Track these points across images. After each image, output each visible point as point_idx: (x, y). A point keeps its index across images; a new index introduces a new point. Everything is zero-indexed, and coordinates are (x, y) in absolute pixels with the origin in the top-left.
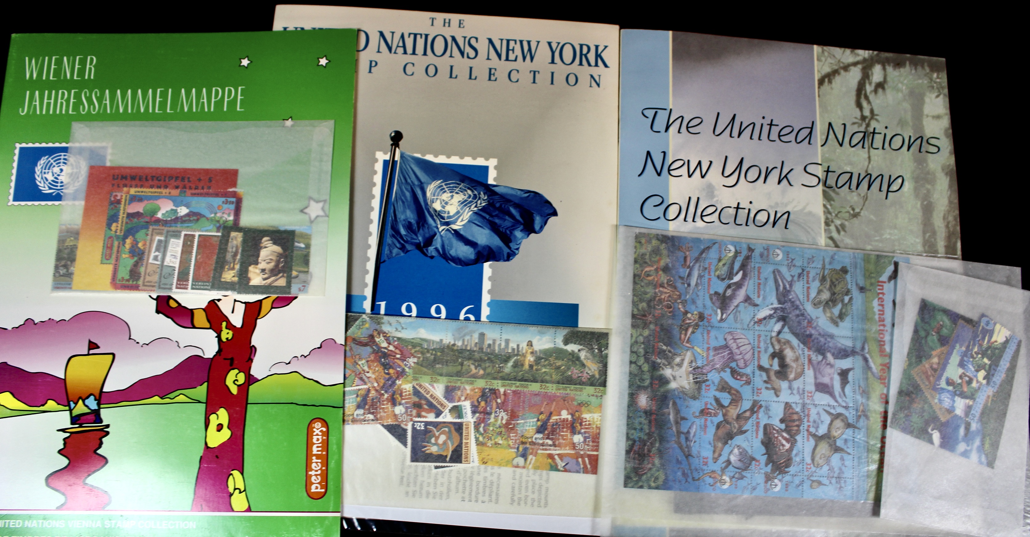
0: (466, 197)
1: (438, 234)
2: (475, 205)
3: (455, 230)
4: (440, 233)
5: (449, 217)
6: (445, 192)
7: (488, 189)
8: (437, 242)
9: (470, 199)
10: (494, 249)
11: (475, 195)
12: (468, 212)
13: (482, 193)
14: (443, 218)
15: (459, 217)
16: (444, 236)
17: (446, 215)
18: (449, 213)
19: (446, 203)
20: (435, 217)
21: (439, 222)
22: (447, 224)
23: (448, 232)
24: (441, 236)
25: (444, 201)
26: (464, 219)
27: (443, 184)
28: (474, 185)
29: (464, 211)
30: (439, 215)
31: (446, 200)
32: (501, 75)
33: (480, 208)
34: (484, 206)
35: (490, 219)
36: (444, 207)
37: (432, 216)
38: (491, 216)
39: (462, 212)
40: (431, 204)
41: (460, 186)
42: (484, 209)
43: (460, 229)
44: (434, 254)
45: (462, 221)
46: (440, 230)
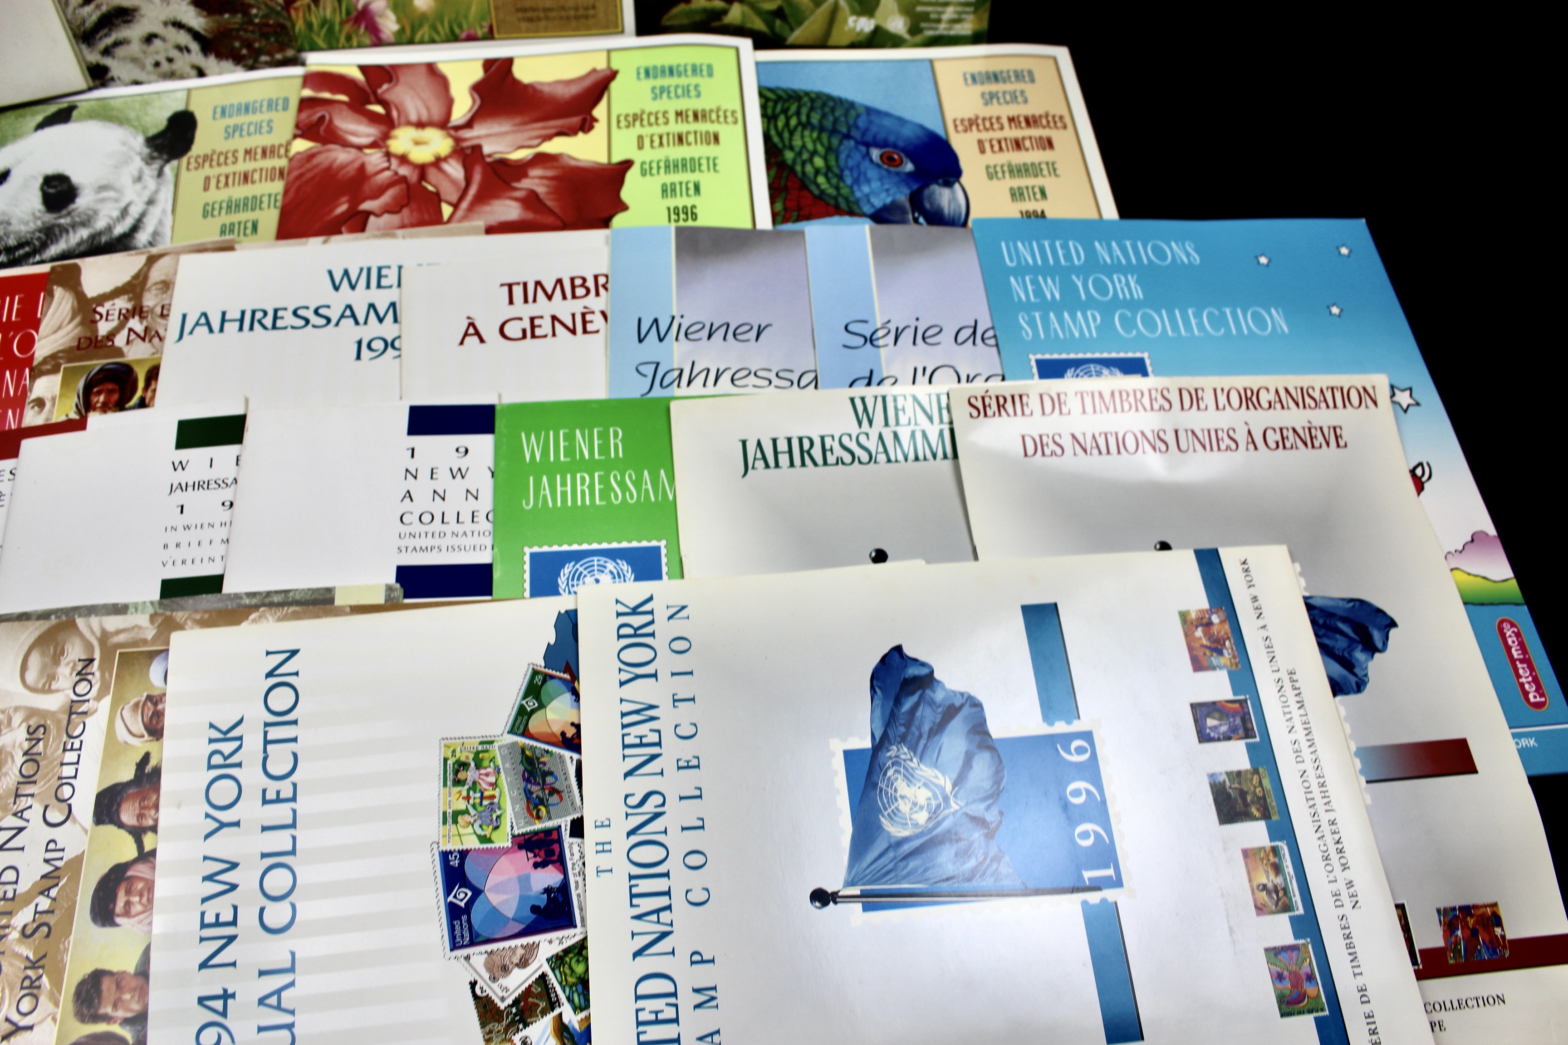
0: (900, 777)
1: (964, 810)
2: (909, 762)
3: (955, 785)
4: (961, 808)
5: (935, 796)
6: (897, 809)
7: (880, 745)
8: (978, 809)
9: (902, 769)
10: (971, 725)
11: (893, 764)
12: (921, 770)
13: (888, 754)
14: (939, 806)
15: (934, 784)
16: (965, 801)
17: (934, 803)
18: (929, 799)
19: (915, 804)
20: (940, 818)
21: (946, 812)
22: (946, 799)
23: (959, 796)
24: (967, 804)
25: (911, 809)
26: (933, 774)
27: (886, 814)
28: (878, 768)
29: (922, 776)
30: (934, 814)
31: (909, 806)
32: (686, 750)
33: (912, 754)
34: (908, 749)
35: (925, 736)
36: (922, 808)
37: (939, 824)
38: (920, 736)
39: (923, 780)
40: (921, 826)
41: (884, 787)
42: (913, 748)
43: (950, 779)
44: (995, 811)
45: (937, 777)
46: (957, 807)
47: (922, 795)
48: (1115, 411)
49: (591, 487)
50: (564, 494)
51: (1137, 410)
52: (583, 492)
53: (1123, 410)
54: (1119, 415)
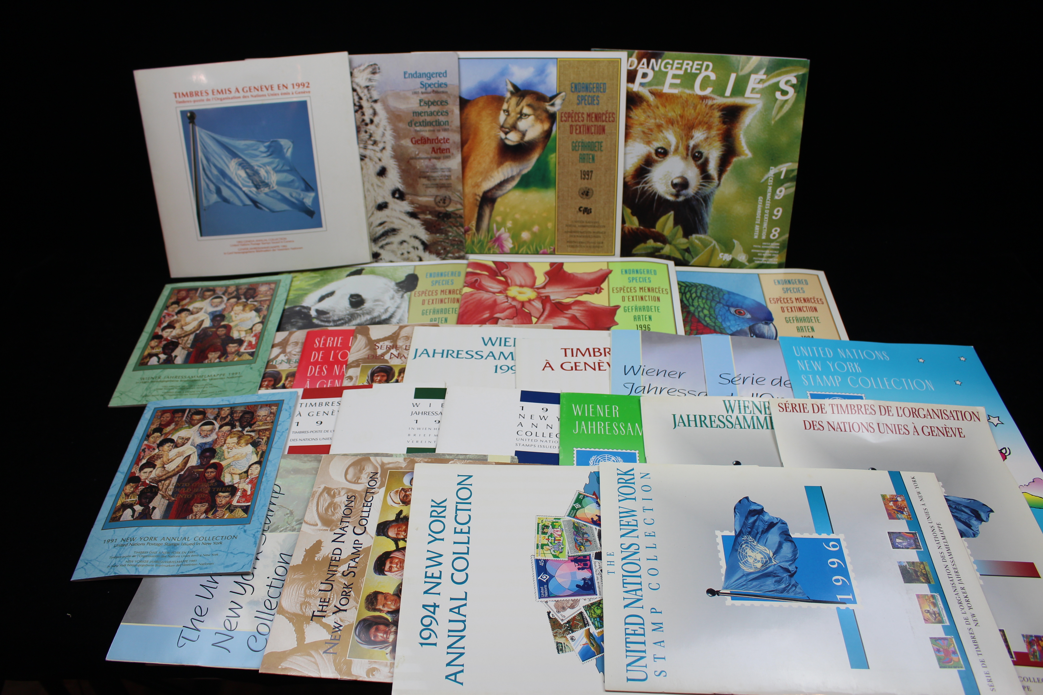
0: (748, 549)
2: (752, 543)
3: (774, 554)
4: (778, 564)
5: (765, 558)
6: (747, 561)
7: (739, 535)
8: (785, 565)
9: (750, 545)
11: (745, 543)
12: (758, 546)
13: (742, 539)
14: (767, 562)
17: (764, 560)
18: (762, 559)
19: (756, 560)
20: (767, 566)
21: (770, 564)
22: (770, 559)
23: (776, 558)
24: (780, 562)
25: (754, 562)
27: (741, 563)
28: (738, 544)
29: (759, 549)
30: (765, 564)
31: (753, 560)
32: (649, 529)
34: (752, 537)
35: (760, 534)
36: (759, 561)
37: (767, 568)
38: (758, 533)
40: (759, 568)
41: (741, 552)
42: (754, 537)
43: (772, 551)
44: (794, 566)
45: (765, 550)
46: (775, 563)
47: (759, 556)
48: (848, 413)
49: (604, 427)
50: (592, 429)
51: (859, 413)
52: (600, 429)
53: (852, 413)
54: (850, 415)
